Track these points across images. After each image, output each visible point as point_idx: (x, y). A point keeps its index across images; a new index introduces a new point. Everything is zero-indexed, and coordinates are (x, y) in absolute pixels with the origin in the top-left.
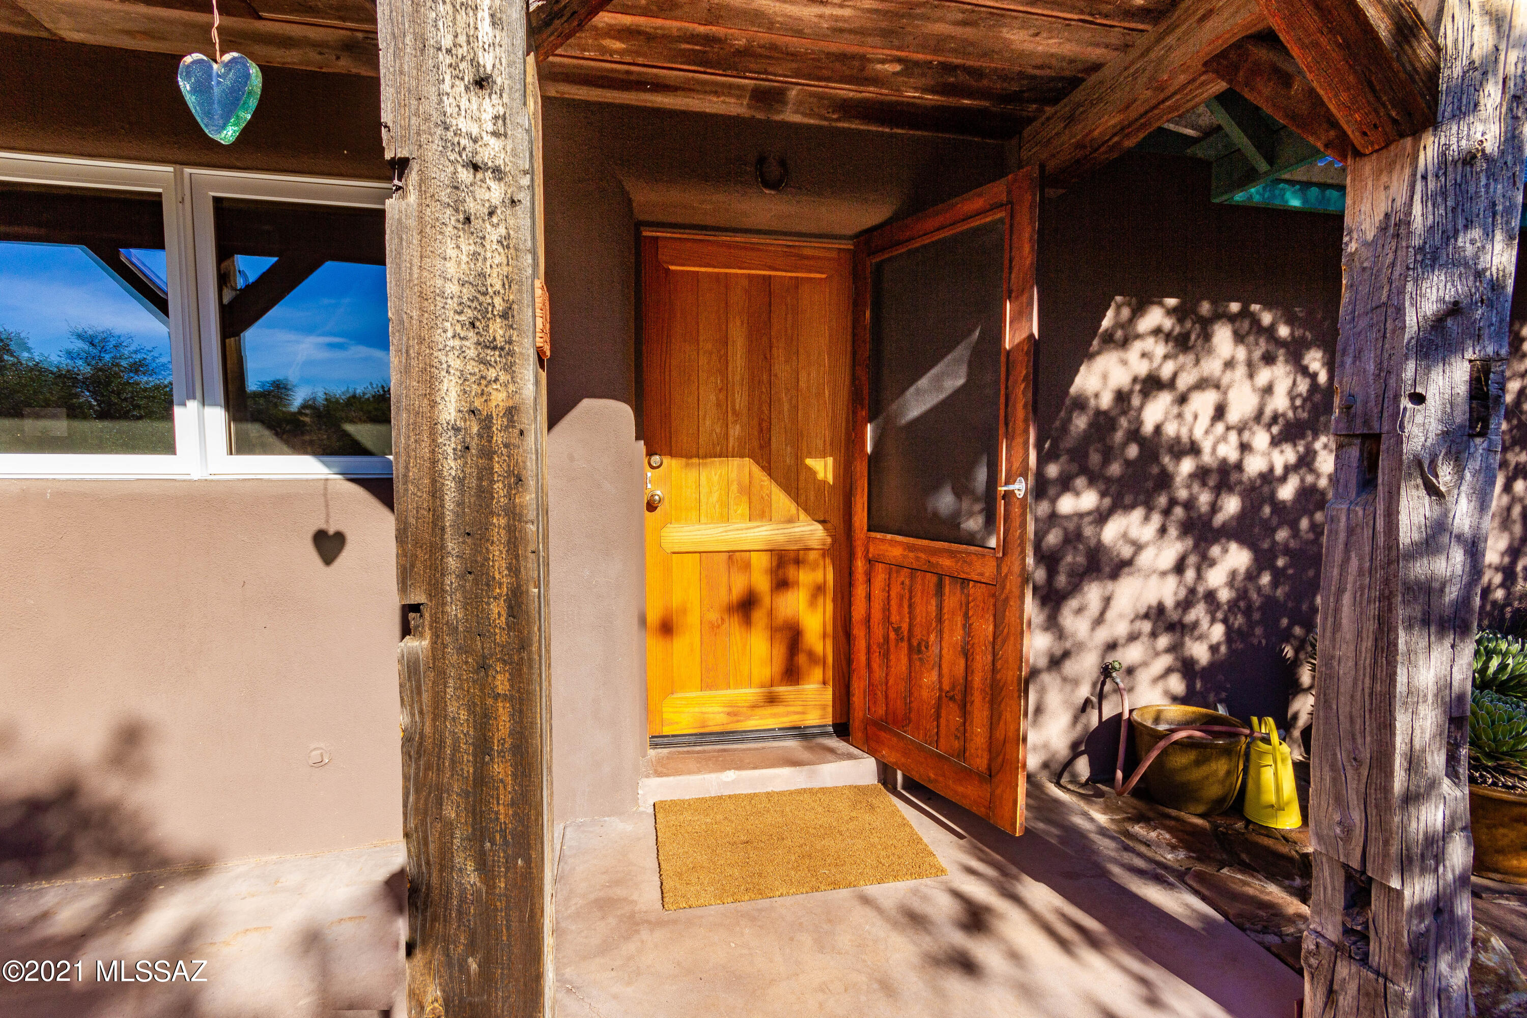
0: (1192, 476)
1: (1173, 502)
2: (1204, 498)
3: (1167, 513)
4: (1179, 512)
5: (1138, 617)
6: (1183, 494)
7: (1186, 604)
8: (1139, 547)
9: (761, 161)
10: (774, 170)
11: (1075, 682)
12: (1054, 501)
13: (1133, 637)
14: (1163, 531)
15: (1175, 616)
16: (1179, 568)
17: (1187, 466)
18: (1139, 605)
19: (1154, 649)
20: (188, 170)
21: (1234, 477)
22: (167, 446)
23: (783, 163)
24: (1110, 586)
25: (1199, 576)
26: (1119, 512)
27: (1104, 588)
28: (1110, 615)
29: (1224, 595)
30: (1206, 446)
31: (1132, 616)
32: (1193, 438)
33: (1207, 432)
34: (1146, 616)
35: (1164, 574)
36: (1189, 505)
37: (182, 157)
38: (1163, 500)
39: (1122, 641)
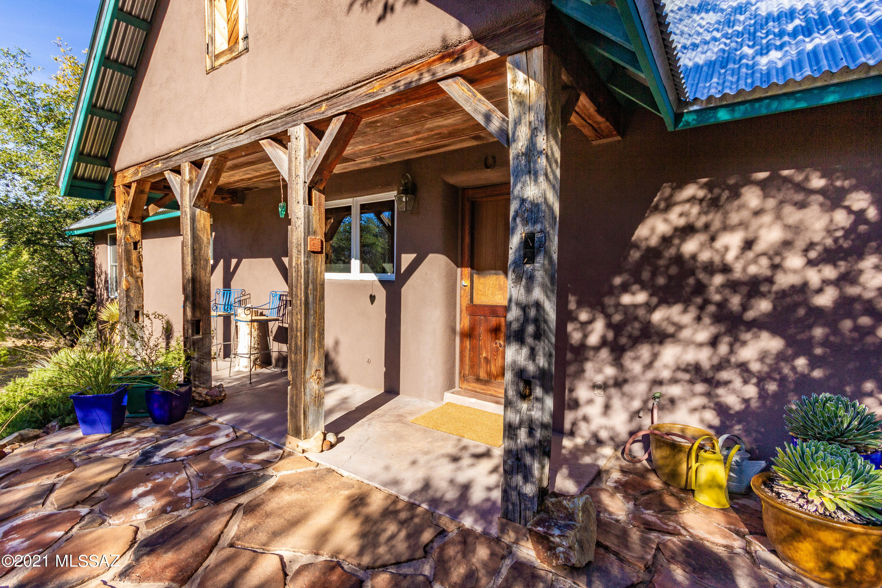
0: (723, 286)
1: (707, 302)
2: (735, 301)
3: (702, 308)
4: (712, 308)
5: (678, 369)
6: (717, 298)
7: (719, 367)
8: (680, 327)
9: (486, 159)
10: (490, 161)
11: (631, 398)
12: (618, 296)
13: (674, 381)
14: (699, 319)
15: (710, 374)
16: (714, 343)
17: (718, 279)
18: (680, 362)
19: (692, 391)
20: (355, 199)
21: (764, 288)
22: (348, 270)
23: (494, 158)
24: (657, 348)
25: (732, 351)
26: (664, 305)
27: (653, 348)
28: (658, 364)
29: (755, 367)
30: (738, 267)
31: (674, 368)
32: (725, 262)
33: (737, 258)
34: (686, 370)
35: (701, 345)
36: (722, 305)
37: (352, 195)
38: (699, 300)
39: (665, 381)
